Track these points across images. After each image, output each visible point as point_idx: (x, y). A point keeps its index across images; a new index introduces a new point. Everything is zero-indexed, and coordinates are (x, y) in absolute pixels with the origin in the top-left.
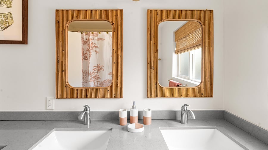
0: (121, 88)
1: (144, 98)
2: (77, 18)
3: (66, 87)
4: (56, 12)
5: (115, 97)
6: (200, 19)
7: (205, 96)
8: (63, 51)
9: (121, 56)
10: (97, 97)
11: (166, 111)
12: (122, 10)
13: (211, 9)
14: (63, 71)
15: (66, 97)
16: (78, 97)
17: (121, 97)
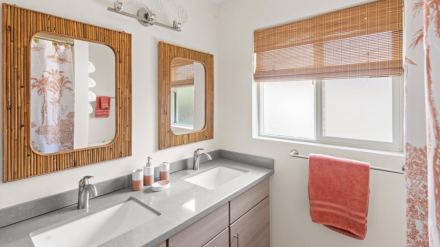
0: (130, 142)
1: (155, 150)
2: (55, 31)
3: (28, 155)
4: (3, 7)
5: (121, 157)
6: (204, 62)
7: (208, 139)
8: (21, 87)
9: (130, 99)
10: (93, 161)
11: (178, 162)
12: (130, 35)
13: (212, 54)
14: (21, 126)
15: (29, 175)
16: (58, 169)
17: (130, 154)
